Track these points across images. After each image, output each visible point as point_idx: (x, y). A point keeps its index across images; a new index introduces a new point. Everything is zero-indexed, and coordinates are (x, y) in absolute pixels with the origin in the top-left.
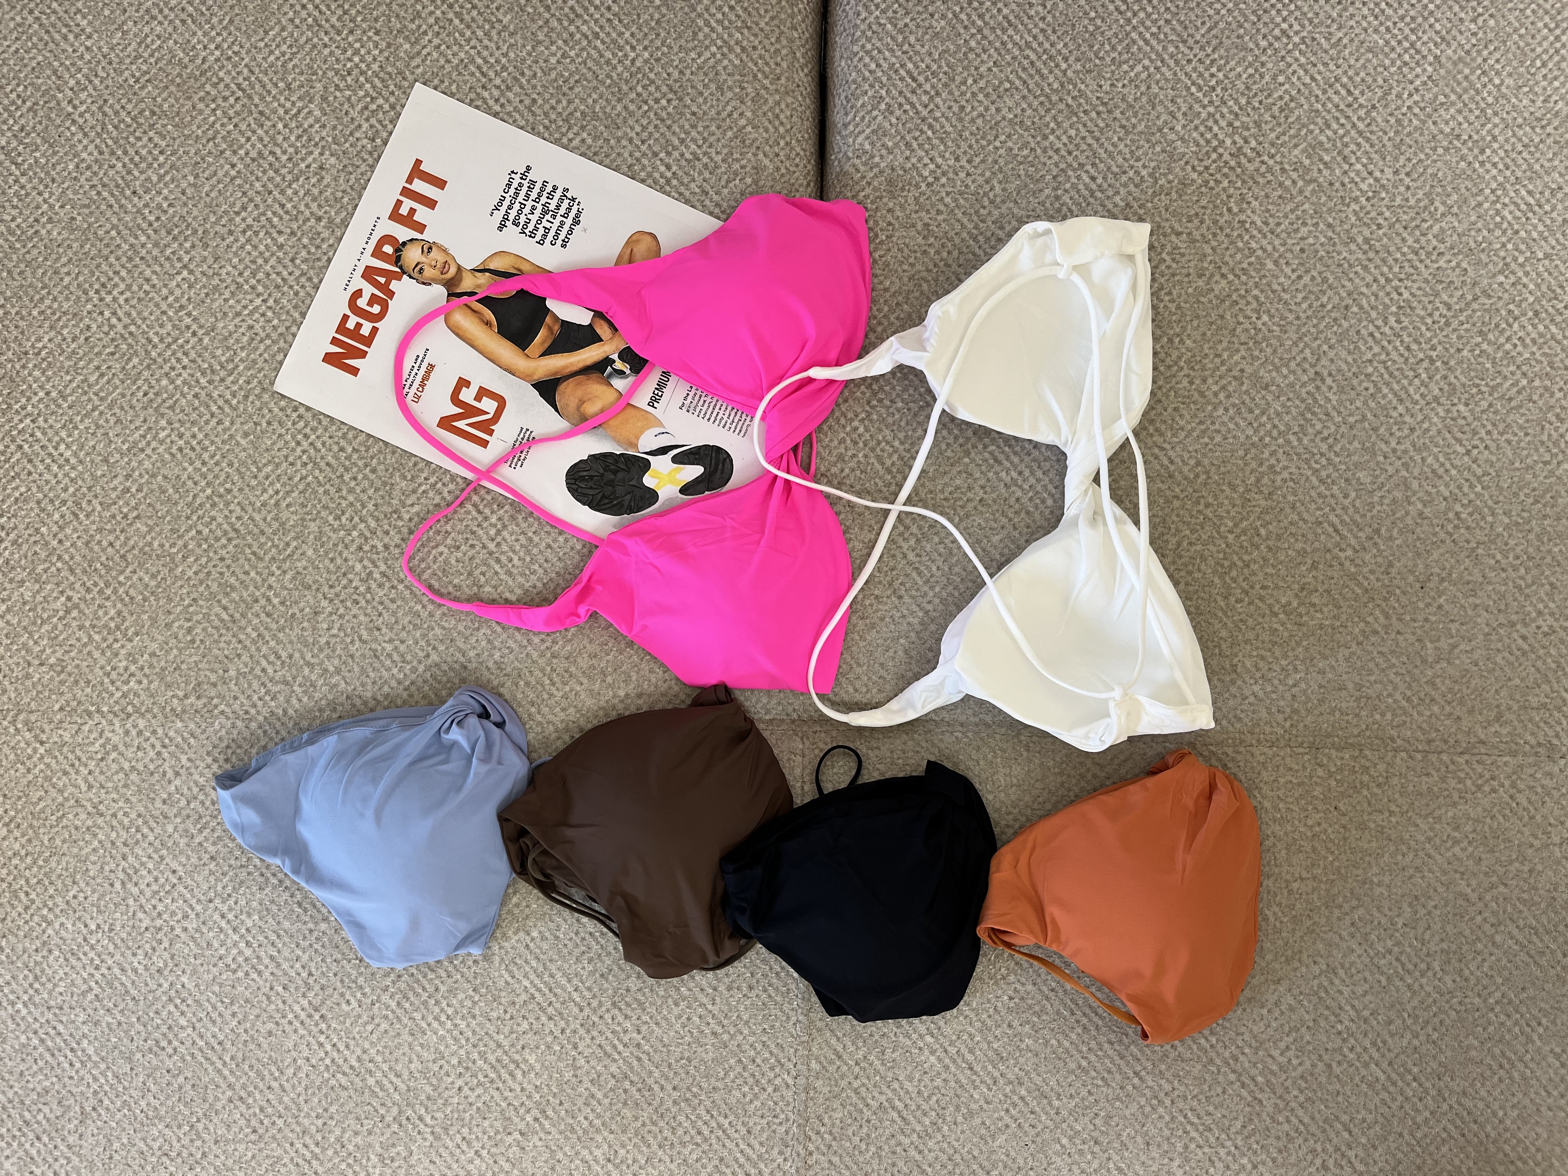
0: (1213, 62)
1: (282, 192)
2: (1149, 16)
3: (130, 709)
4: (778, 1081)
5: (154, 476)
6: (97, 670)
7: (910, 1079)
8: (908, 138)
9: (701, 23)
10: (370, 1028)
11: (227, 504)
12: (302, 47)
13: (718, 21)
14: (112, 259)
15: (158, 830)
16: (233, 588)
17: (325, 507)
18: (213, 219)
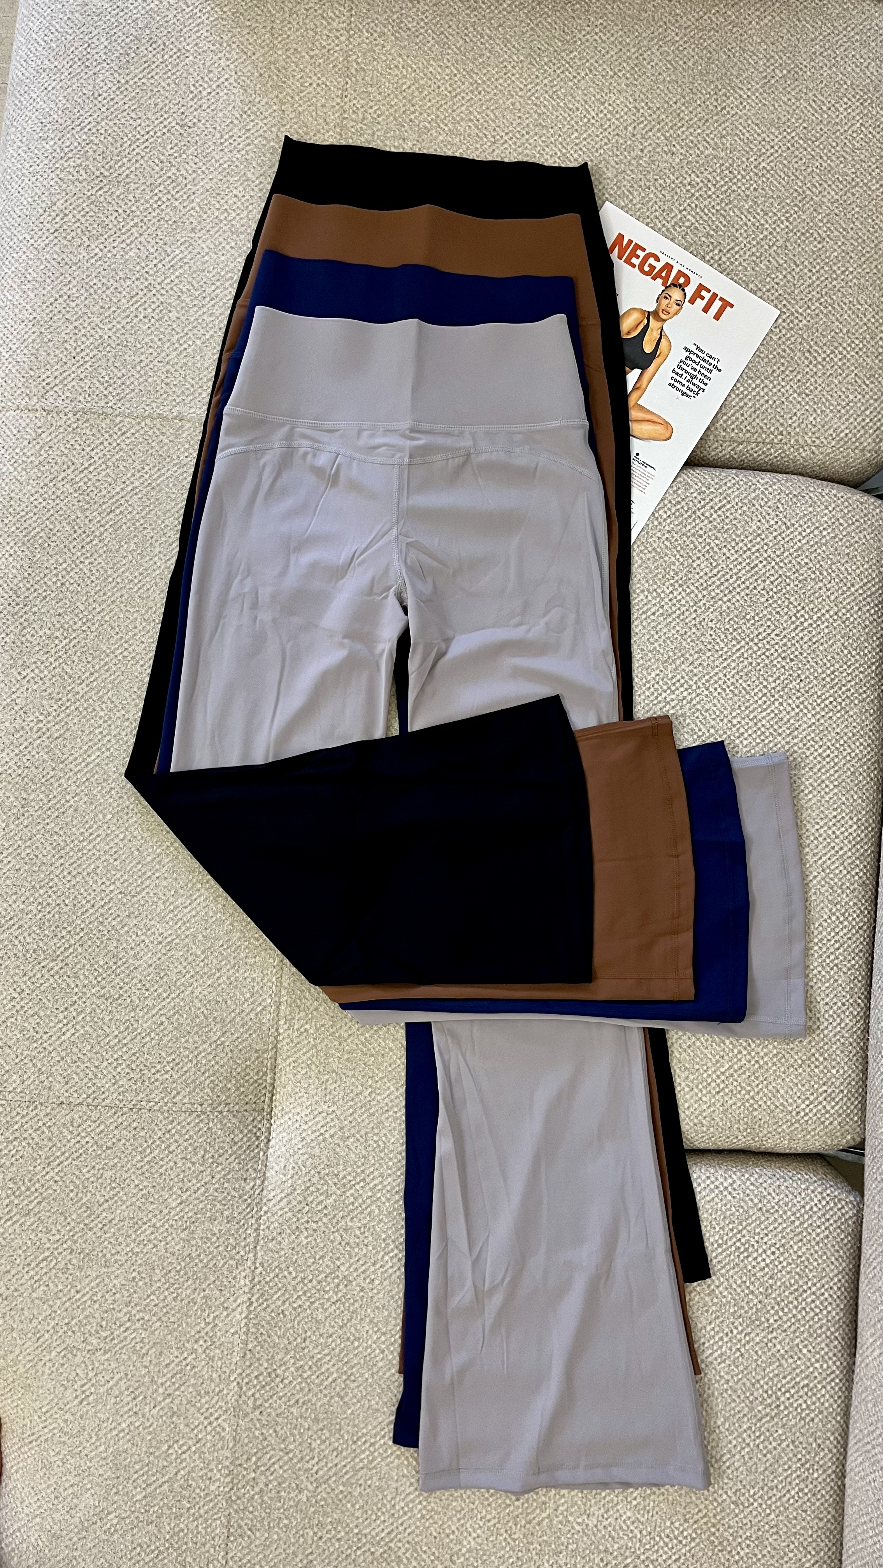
0: (724, 690)
1: (659, 130)
2: (755, 652)
3: (352, 32)
4: (110, 397)
5: (490, 52)
6: (375, 16)
7: (108, 475)
8: (683, 503)
9: (758, 382)
10: (157, 161)
11: (472, 92)
12: (747, 145)
13: (759, 393)
14: (621, 33)
15: (280, 46)
16: (421, 92)
17: (468, 148)
18: (644, 90)
